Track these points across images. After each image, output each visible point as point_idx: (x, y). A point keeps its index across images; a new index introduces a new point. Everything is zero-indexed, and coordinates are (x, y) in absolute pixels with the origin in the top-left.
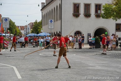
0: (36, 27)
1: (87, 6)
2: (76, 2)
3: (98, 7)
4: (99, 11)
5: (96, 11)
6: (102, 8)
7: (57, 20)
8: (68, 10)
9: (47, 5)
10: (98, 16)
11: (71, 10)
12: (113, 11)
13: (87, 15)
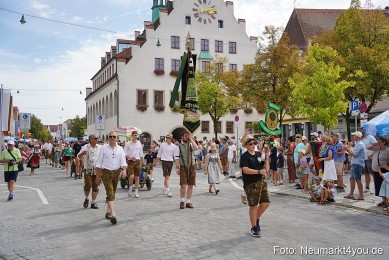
0: (77, 127)
1: (159, 95)
2: (142, 88)
4: (176, 102)
7: (111, 116)
8: (129, 100)
9: (95, 92)
10: (174, 110)
11: (134, 100)
13: (159, 108)
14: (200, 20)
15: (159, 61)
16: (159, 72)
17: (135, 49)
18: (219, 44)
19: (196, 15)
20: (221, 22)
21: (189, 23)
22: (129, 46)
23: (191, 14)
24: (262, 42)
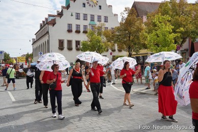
1: (70, 42)
2: (61, 38)
3: (78, 43)
5: (77, 46)
6: (81, 44)
7: (46, 53)
8: (54, 44)
9: (37, 41)
10: (78, 49)
12: (88, 46)
13: (70, 49)
14: (90, 5)
15: (70, 26)
16: (70, 31)
17: (58, 19)
18: (99, 17)
19: (88, 3)
20: (100, 7)
21: (85, 7)
22: (54, 18)
23: (86, 2)
24: (124, 16)
